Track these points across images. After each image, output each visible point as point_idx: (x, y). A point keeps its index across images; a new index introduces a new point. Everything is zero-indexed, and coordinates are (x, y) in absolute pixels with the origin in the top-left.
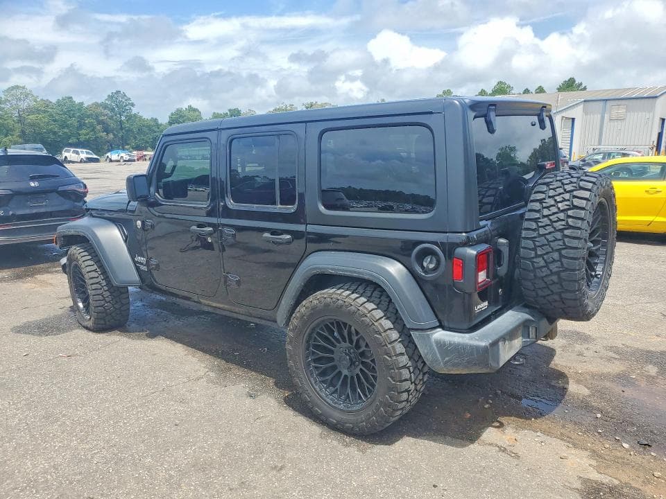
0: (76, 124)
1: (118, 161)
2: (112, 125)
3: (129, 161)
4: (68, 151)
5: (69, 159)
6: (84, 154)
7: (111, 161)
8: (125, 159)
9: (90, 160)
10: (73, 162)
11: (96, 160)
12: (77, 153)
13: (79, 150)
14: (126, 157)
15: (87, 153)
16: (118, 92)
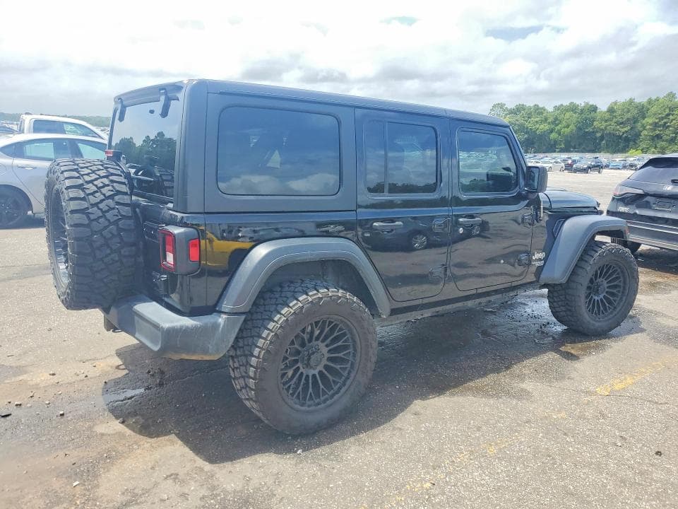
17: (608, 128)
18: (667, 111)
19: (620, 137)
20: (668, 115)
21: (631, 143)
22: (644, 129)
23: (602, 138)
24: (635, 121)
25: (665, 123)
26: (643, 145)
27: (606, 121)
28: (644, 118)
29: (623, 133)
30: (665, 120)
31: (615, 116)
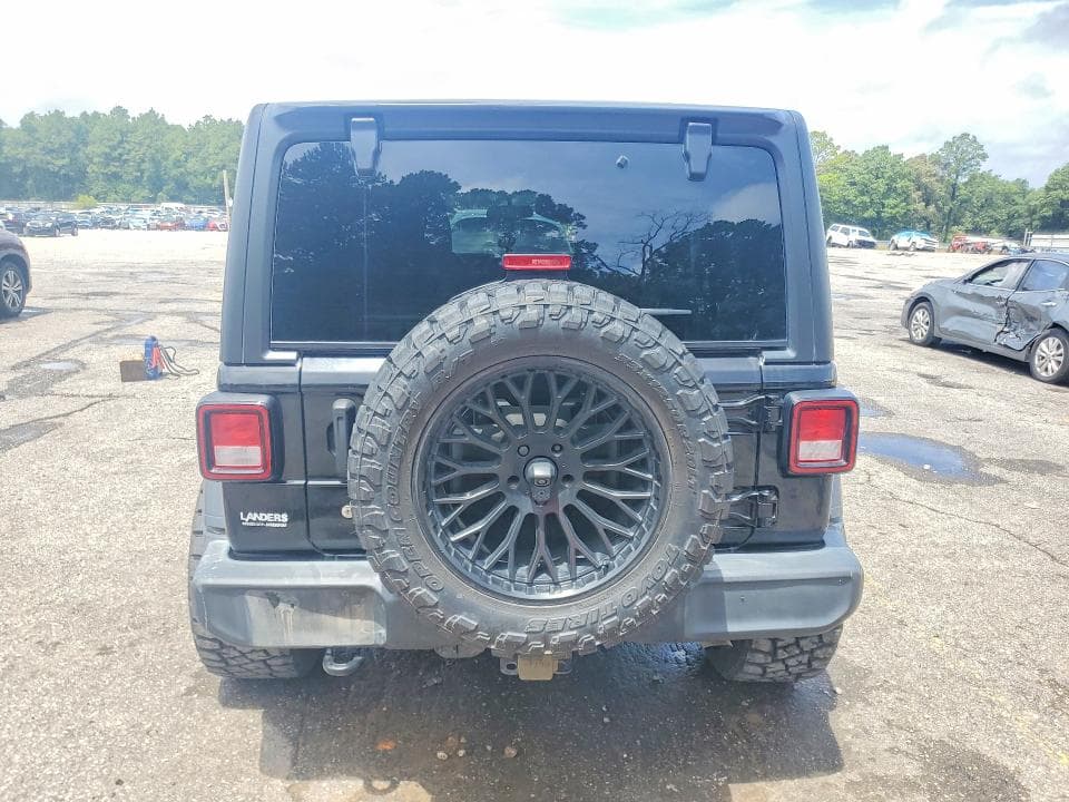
0: (882, 189)
1: (906, 249)
2: (940, 190)
3: (924, 250)
4: (835, 229)
5: (833, 241)
6: (856, 233)
7: (896, 248)
8: (918, 247)
9: (863, 244)
10: (840, 246)
11: (871, 245)
12: (846, 232)
13: (851, 228)
14: (921, 243)
15: (861, 233)
16: (965, 135)
17: (31, 157)
18: (119, 137)
19: (56, 174)
20: (121, 142)
21: (77, 185)
22: (91, 162)
23: (24, 175)
24: (75, 149)
25: (121, 155)
26: (97, 189)
27: (24, 146)
28: (86, 144)
29: (60, 168)
30: (120, 151)
31: (38, 139)
